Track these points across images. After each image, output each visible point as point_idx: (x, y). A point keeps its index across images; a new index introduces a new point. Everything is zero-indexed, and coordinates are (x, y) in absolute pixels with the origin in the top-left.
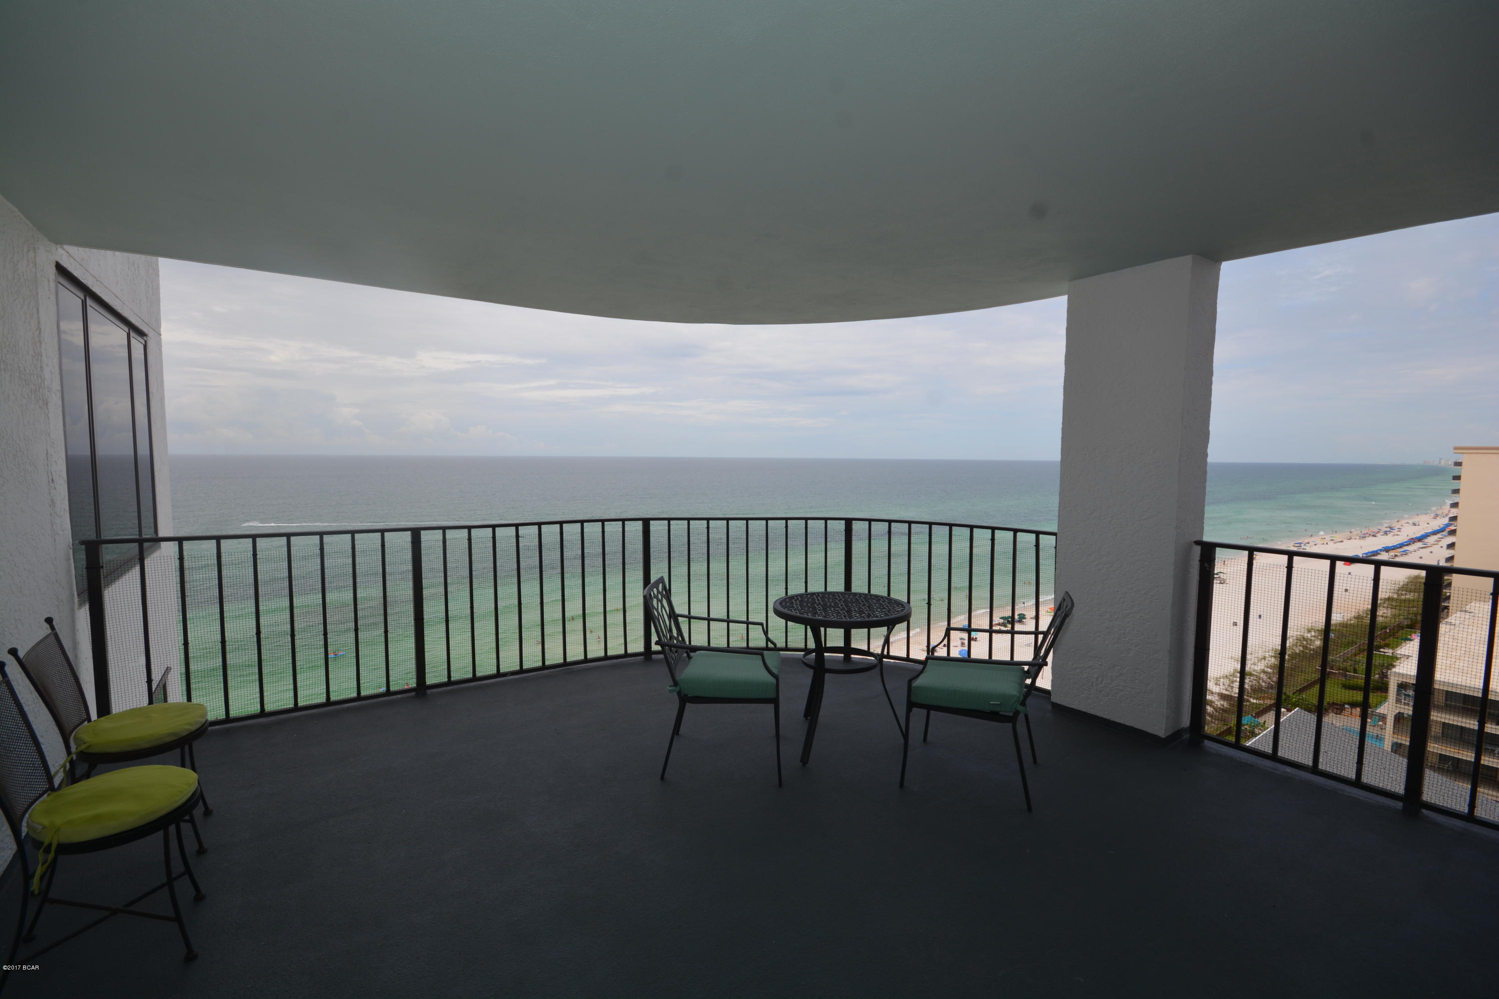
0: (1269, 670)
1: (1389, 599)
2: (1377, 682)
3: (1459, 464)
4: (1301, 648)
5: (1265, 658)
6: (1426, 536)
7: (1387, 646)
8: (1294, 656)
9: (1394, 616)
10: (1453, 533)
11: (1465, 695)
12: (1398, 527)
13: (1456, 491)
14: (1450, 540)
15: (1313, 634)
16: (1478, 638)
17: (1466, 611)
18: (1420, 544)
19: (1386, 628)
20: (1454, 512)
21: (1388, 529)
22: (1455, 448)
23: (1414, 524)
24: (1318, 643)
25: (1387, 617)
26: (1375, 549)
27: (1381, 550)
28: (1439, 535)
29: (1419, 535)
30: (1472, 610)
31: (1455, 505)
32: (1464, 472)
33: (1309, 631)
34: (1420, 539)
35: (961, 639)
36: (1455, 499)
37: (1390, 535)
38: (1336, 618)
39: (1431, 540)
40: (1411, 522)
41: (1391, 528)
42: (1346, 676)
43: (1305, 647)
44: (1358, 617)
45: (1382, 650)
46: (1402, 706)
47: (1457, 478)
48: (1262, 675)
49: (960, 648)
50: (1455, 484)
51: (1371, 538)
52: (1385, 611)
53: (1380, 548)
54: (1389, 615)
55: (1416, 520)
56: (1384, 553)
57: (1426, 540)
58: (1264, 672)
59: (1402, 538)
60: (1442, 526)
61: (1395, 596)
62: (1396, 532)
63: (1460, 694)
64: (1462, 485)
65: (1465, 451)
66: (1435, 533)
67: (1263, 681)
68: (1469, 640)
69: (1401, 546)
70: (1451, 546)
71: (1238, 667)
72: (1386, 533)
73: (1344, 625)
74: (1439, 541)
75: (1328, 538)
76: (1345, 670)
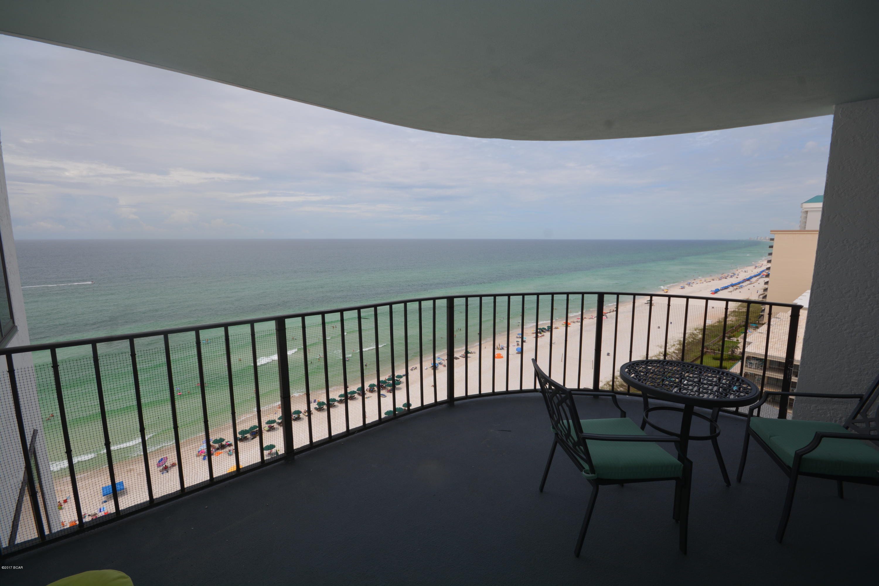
0: (677, 352)
1: (734, 312)
2: (730, 355)
3: (772, 240)
4: (692, 339)
5: (674, 345)
6: (751, 278)
7: (734, 336)
8: (689, 343)
9: (736, 320)
10: (768, 276)
11: (780, 362)
12: (737, 273)
13: (770, 254)
14: (767, 280)
15: (698, 331)
16: (784, 332)
17: (776, 318)
18: (748, 282)
19: (733, 327)
20: (769, 265)
21: (733, 275)
22: (771, 231)
23: (745, 272)
24: (700, 336)
25: (733, 321)
26: (726, 285)
27: (730, 286)
28: (758, 277)
29: (748, 277)
30: (780, 317)
31: (769, 261)
32: (775, 244)
33: (696, 330)
34: (748, 280)
35: (517, 342)
36: (769, 258)
37: (734, 278)
38: (709, 322)
39: (754, 280)
40: (743, 270)
41: (734, 274)
42: (714, 353)
43: (694, 338)
44: (719, 322)
45: (732, 339)
46: (748, 369)
47: (771, 247)
48: (674, 355)
49: (517, 347)
50: (770, 250)
51: (725, 279)
52: (732, 318)
53: (729, 284)
54: (734, 320)
55: (746, 269)
56: (731, 287)
57: (751, 280)
58: (674, 352)
59: (741, 278)
60: (759, 272)
61: (737, 310)
62: (736, 276)
63: (775, 361)
64: (774, 251)
65: (776, 233)
66: (755, 276)
67: (674, 358)
68: (780, 333)
69: (739, 283)
70: (767, 283)
71: (663, 350)
72: (731, 277)
73: (712, 326)
74: (757, 280)
75: (703, 280)
76: (714, 350)
